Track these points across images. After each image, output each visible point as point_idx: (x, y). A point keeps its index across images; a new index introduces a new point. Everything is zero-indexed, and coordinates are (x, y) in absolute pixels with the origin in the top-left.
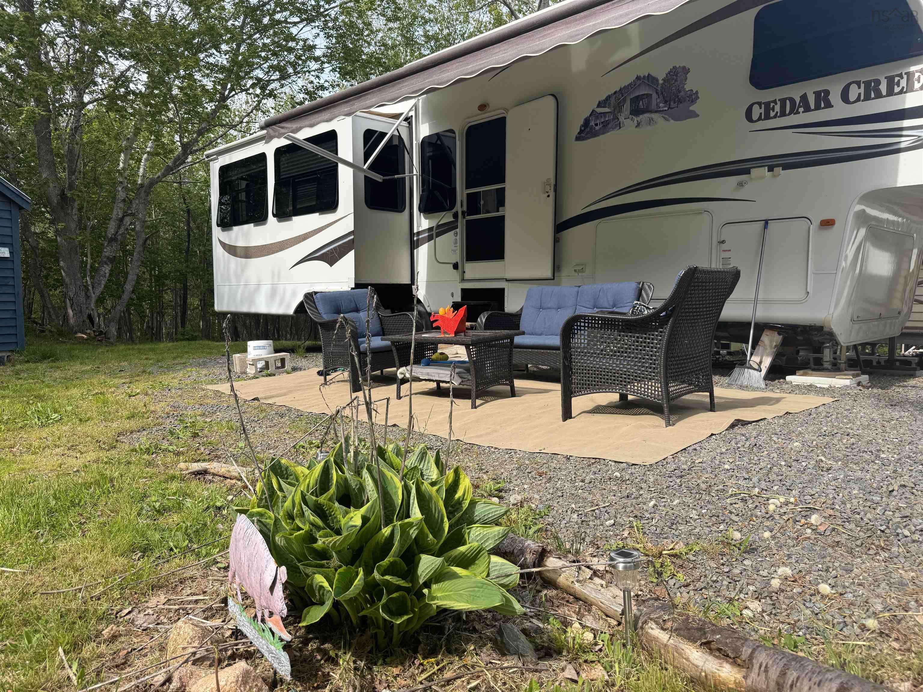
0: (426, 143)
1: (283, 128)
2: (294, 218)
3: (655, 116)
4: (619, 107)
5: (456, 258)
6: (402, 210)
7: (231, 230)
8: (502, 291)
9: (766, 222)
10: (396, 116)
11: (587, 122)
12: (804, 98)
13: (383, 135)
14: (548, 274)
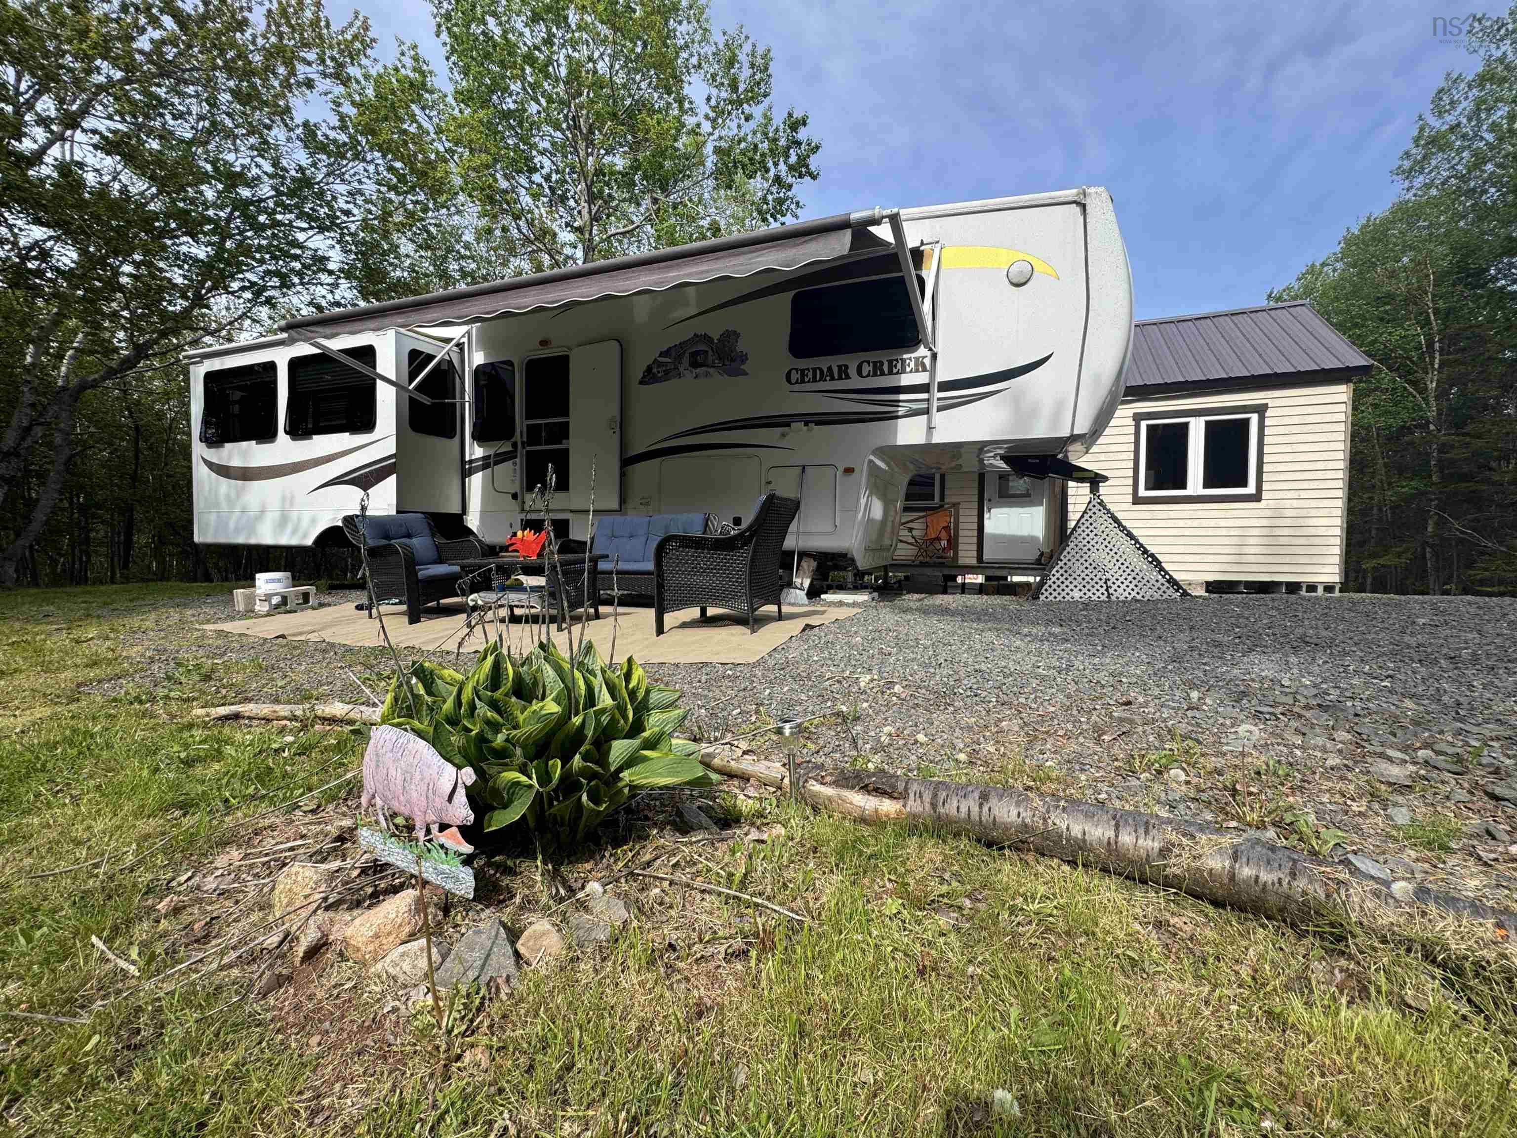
0: (479, 372)
1: (312, 332)
2: (314, 437)
3: (711, 370)
4: (679, 358)
5: (516, 488)
6: (451, 436)
7: (223, 446)
8: (567, 521)
9: (804, 467)
10: (447, 341)
11: (649, 369)
12: (830, 369)
13: (431, 357)
14: (615, 505)
